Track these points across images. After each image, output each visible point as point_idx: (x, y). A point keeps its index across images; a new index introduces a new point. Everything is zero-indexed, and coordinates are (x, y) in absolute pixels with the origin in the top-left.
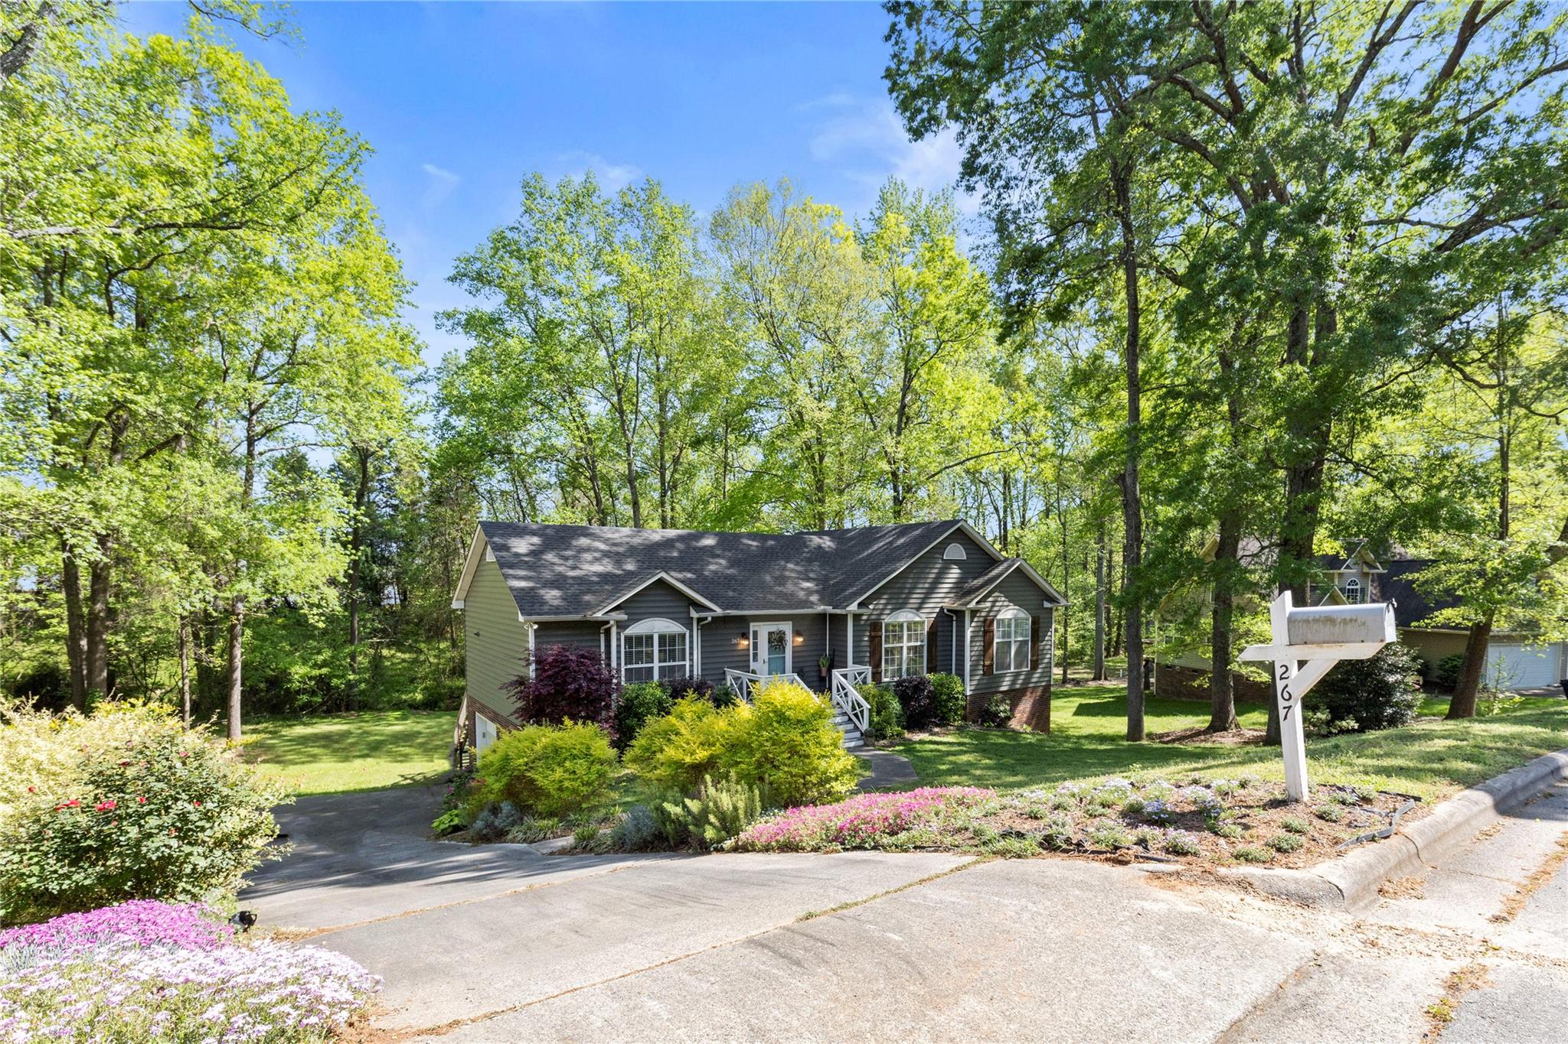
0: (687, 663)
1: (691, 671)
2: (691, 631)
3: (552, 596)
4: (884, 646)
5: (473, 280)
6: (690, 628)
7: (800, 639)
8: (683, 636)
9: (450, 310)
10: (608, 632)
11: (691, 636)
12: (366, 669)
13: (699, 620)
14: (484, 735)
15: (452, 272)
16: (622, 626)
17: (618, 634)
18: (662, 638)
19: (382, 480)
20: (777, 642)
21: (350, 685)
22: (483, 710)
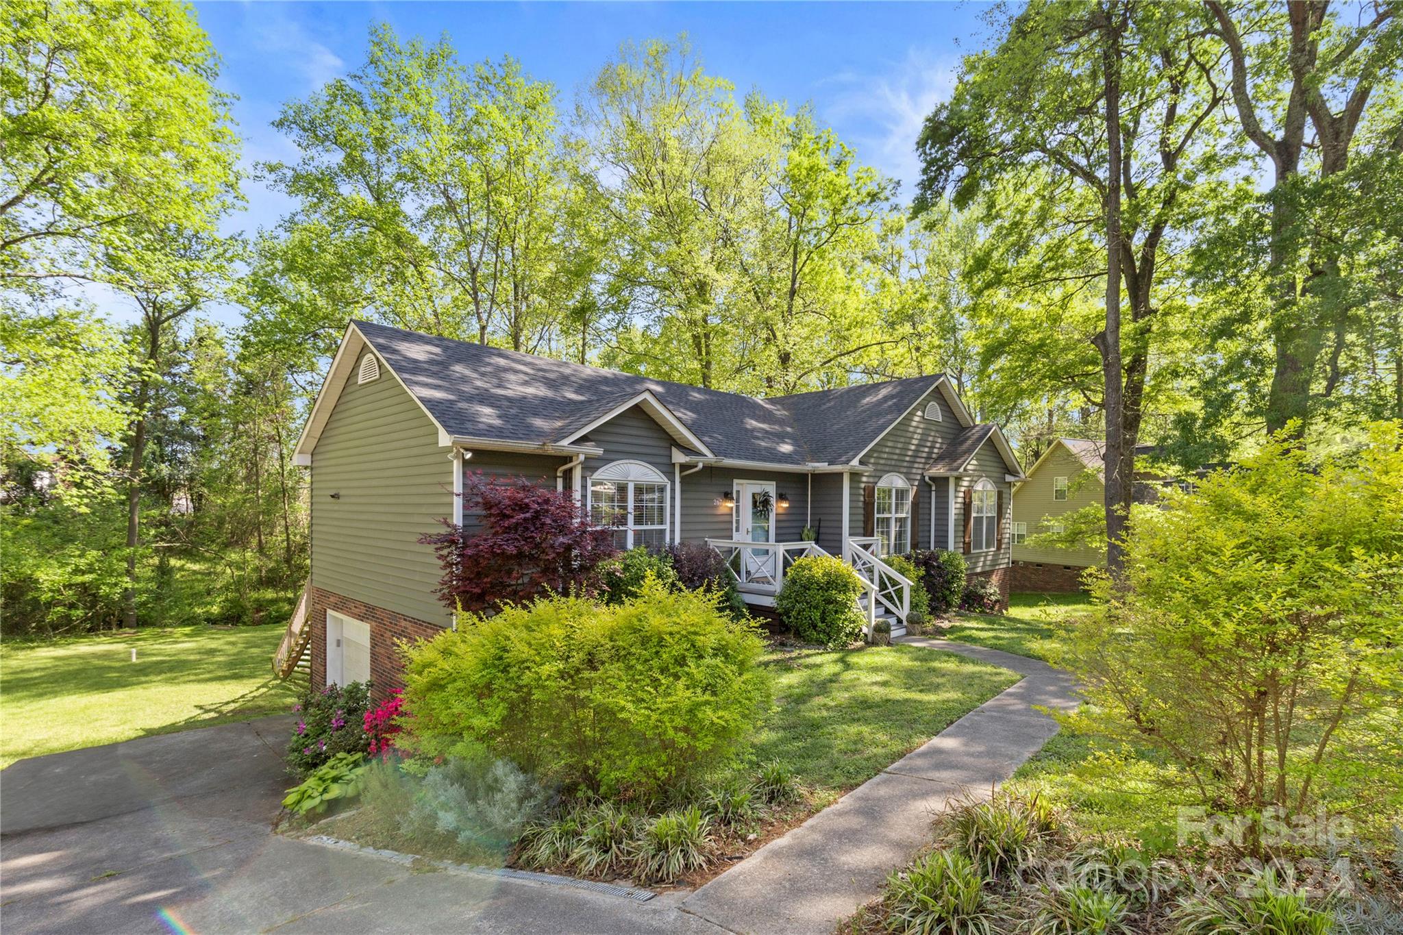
0: (667, 527)
1: (672, 539)
2: (673, 482)
3: (487, 415)
4: (876, 516)
5: (304, 130)
6: (670, 475)
7: (785, 505)
8: (662, 490)
9: (274, 162)
10: (568, 475)
11: (673, 490)
12: (150, 580)
13: (684, 467)
14: (339, 643)
15: (278, 117)
16: (591, 465)
17: (584, 478)
18: (639, 490)
19: (175, 375)
20: (761, 505)
21: (126, 594)
22: (343, 605)
